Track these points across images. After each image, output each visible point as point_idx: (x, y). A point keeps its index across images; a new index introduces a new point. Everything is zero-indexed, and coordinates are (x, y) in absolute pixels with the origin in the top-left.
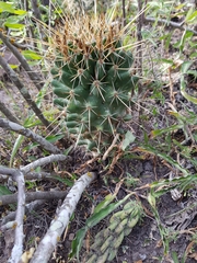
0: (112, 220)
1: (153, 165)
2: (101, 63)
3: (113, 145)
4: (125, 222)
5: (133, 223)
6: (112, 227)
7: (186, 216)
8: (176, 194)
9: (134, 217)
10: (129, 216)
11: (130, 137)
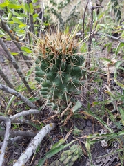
0: (62, 155)
1: (92, 123)
2: (64, 61)
3: (67, 109)
4: (70, 157)
5: (75, 159)
6: (61, 160)
7: (109, 159)
8: (104, 143)
9: (76, 155)
10: (73, 154)
11: (78, 105)
